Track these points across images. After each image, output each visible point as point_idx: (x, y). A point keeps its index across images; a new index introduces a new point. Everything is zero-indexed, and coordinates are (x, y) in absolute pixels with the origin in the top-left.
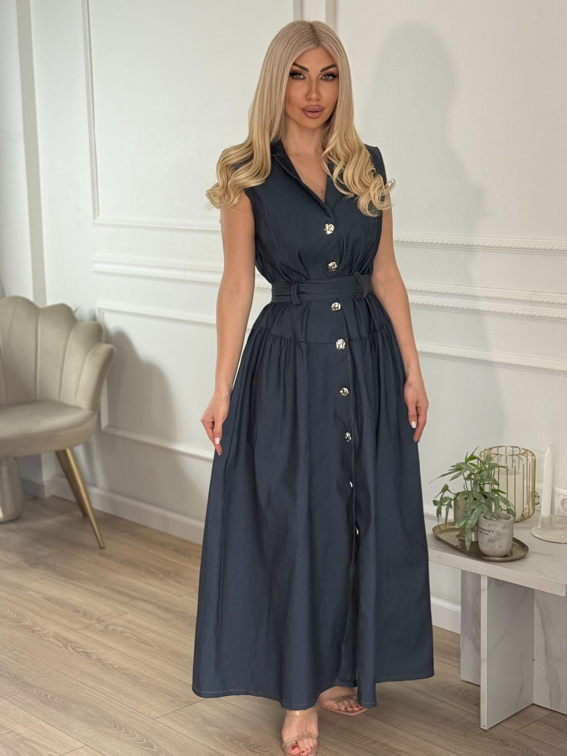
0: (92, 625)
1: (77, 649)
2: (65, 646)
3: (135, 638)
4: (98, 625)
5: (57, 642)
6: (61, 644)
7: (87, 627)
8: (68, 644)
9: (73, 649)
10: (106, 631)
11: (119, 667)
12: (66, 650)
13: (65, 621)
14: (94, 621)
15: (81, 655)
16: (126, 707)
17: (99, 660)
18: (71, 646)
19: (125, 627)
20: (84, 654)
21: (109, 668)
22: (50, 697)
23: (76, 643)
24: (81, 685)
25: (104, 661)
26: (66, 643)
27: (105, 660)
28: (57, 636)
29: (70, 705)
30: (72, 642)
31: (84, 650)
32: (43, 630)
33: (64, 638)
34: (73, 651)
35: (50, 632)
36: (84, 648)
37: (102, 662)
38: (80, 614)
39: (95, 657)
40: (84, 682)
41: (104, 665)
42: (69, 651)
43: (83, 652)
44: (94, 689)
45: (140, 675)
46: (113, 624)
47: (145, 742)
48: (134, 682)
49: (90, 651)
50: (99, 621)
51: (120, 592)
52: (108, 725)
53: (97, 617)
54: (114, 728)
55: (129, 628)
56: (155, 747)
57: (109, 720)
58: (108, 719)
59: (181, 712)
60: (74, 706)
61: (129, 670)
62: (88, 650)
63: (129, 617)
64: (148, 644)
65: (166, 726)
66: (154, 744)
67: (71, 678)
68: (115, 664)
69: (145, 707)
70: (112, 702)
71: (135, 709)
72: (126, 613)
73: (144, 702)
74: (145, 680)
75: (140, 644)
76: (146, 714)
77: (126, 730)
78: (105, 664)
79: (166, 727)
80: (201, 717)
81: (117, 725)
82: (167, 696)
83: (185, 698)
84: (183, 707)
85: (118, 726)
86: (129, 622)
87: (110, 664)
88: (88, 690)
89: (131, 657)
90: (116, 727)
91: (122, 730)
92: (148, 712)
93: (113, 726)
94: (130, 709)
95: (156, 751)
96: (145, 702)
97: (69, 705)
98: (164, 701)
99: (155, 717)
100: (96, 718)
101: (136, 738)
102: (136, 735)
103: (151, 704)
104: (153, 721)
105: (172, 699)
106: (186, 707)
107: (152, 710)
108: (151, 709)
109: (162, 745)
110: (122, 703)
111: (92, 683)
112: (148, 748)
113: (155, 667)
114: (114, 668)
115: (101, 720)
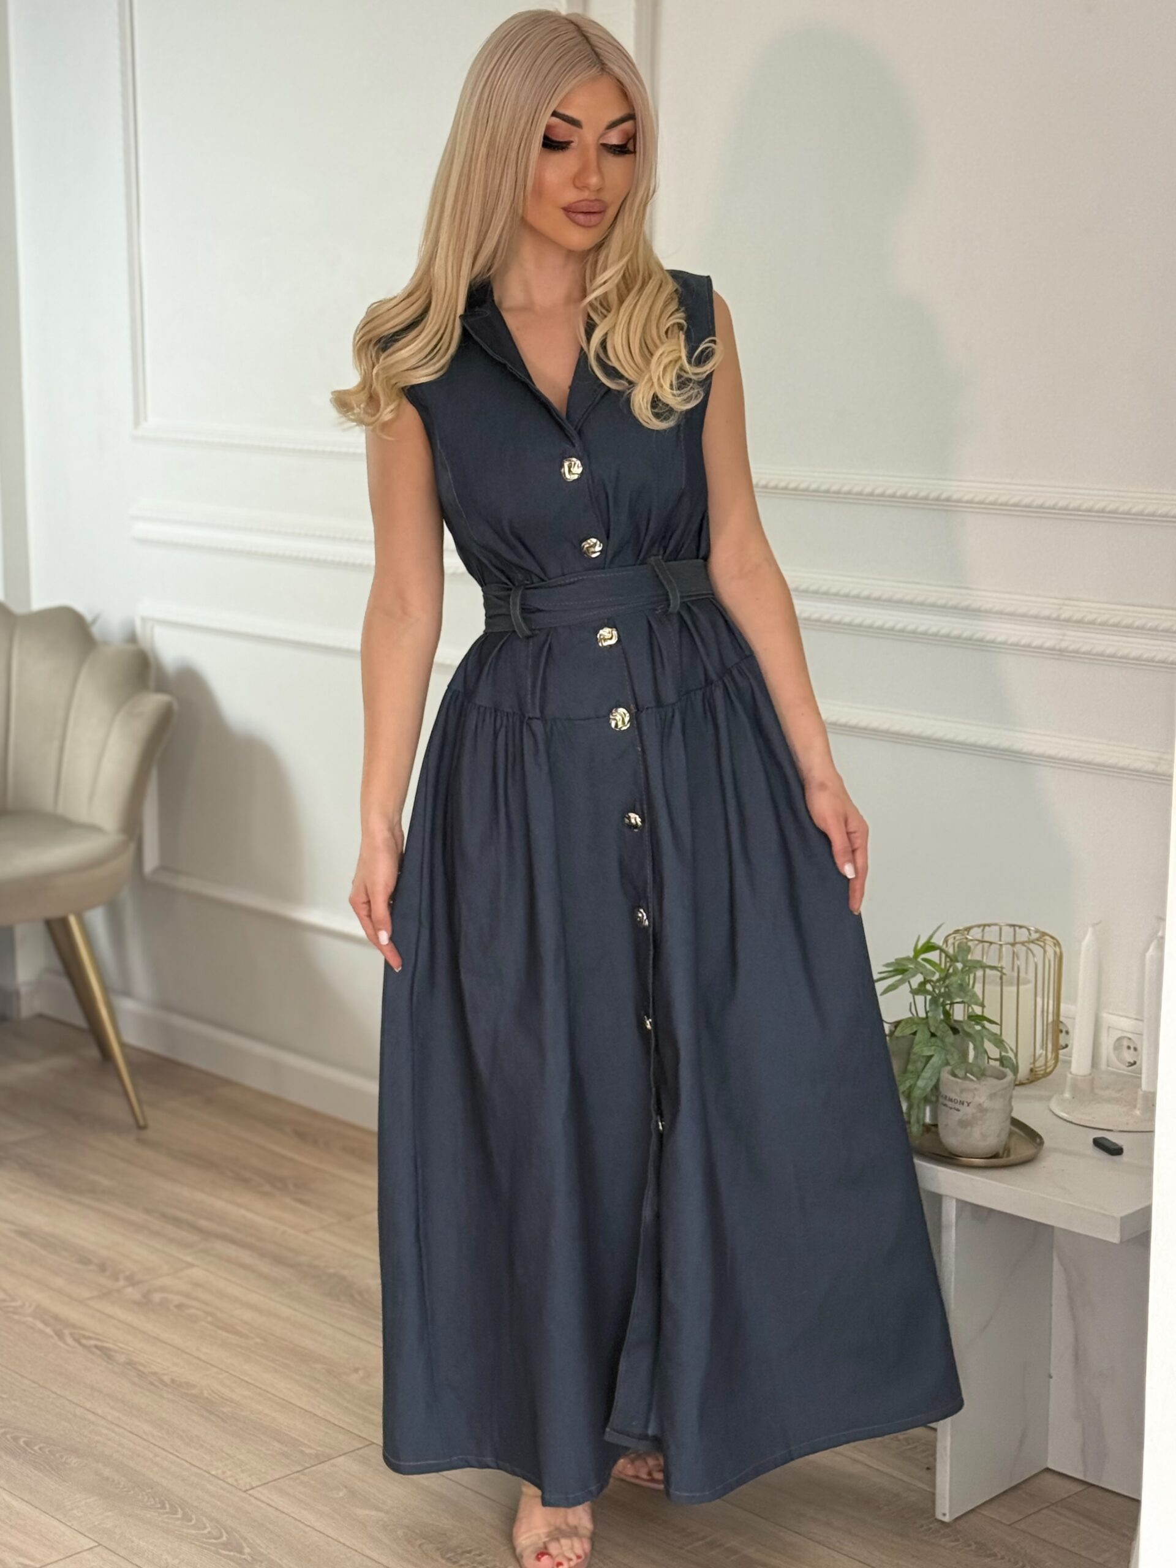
0: (118, 1291)
1: (83, 1341)
2: (59, 1335)
3: (210, 1319)
4: (130, 1290)
5: (40, 1325)
6: (49, 1331)
7: (106, 1294)
8: (67, 1332)
9: (77, 1341)
10: (145, 1304)
11: (173, 1381)
12: (61, 1344)
13: (59, 1282)
14: (122, 1283)
15: (93, 1353)
16: (187, 1465)
17: (130, 1363)
18: (72, 1335)
19: (187, 1296)
20: (98, 1352)
21: (152, 1383)
22: (25, 1442)
23: (83, 1329)
24: (90, 1416)
25: (141, 1368)
26: (60, 1326)
27: (144, 1366)
28: (41, 1313)
29: (67, 1459)
30: (74, 1326)
31: (99, 1343)
32: (13, 1300)
33: (57, 1318)
34: (76, 1345)
35: (27, 1304)
36: (98, 1340)
37: (136, 1369)
38: (92, 1267)
39: (122, 1359)
40: (99, 1412)
41: (142, 1375)
42: (68, 1345)
43: (96, 1347)
44: (117, 1425)
45: (217, 1397)
46: (163, 1289)
47: (224, 1538)
48: (206, 1414)
49: (111, 1346)
50: (132, 1281)
51: (177, 1222)
52: (147, 1502)
53: (128, 1273)
54: (161, 1508)
55: (196, 1299)
56: (247, 1550)
57: (149, 1493)
58: (148, 1491)
59: (302, 1477)
60: (74, 1461)
61: (194, 1386)
62: (107, 1342)
63: (197, 1273)
64: (237, 1333)
65: (272, 1506)
66: (244, 1545)
67: (70, 1401)
68: (164, 1374)
69: (226, 1465)
70: (156, 1455)
71: (204, 1468)
72: (191, 1265)
73: (224, 1454)
74: (229, 1409)
75: (220, 1332)
76: (230, 1480)
77: (185, 1514)
78: (144, 1373)
79: (270, 1509)
80: (346, 1487)
81: (166, 1502)
82: (276, 1444)
83: (312, 1448)
84: (307, 1465)
85: (167, 1506)
86: (197, 1285)
87: (155, 1373)
88: (108, 1429)
89: (199, 1359)
90: (163, 1507)
91: (176, 1513)
92: (231, 1476)
93: (159, 1506)
94: (194, 1469)
95: (249, 1558)
96: (227, 1454)
97: (64, 1459)
98: (269, 1452)
99: (248, 1487)
100: (121, 1486)
101: (206, 1532)
102: (208, 1525)
103: (238, 1459)
104: (244, 1495)
105: (285, 1449)
106: (313, 1466)
107: (243, 1471)
108: (239, 1470)
109: (261, 1547)
110: (178, 1457)
111: (117, 1414)
112: (232, 1553)
113: (252, 1382)
114: (166, 1385)
115: (132, 1492)
